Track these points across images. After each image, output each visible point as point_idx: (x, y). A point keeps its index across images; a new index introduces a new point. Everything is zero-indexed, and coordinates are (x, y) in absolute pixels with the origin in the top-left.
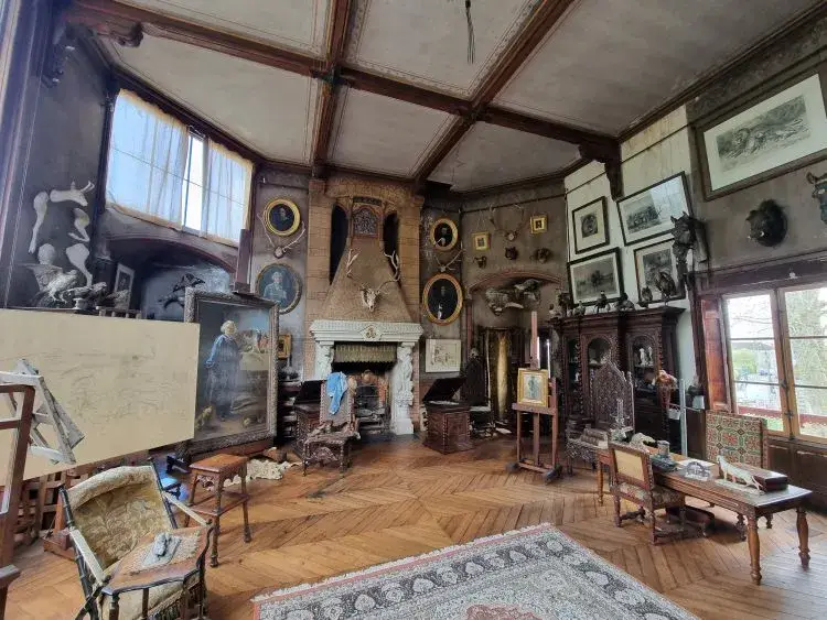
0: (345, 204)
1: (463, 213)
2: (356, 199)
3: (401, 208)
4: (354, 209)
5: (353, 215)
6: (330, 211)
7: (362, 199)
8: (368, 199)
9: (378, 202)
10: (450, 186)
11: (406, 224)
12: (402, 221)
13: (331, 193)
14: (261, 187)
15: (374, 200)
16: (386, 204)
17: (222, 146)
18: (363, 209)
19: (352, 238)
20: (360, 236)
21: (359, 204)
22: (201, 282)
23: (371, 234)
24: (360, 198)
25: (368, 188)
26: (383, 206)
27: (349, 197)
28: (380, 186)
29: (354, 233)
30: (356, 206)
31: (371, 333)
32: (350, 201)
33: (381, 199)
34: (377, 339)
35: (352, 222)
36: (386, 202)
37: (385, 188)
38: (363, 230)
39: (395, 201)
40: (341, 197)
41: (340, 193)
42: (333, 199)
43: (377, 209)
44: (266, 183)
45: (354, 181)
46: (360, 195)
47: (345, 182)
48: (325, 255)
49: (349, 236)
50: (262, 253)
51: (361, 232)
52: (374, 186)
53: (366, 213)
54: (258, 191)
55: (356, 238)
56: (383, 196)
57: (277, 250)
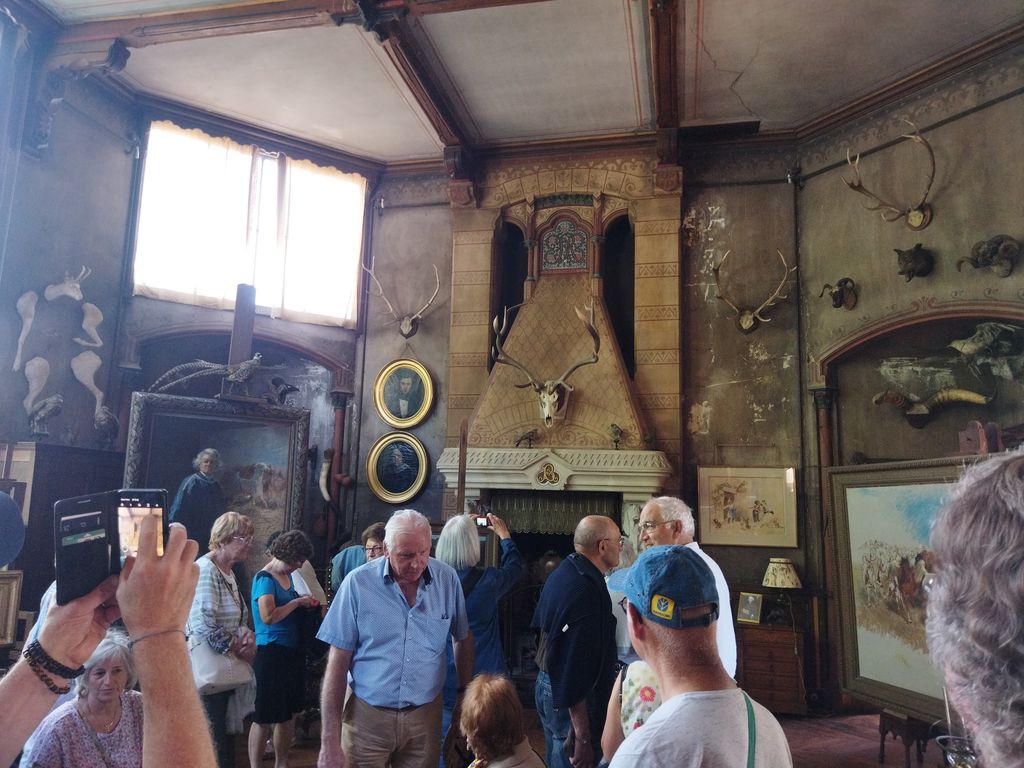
0: (519, 214)
1: (799, 182)
2: (539, 203)
3: (635, 203)
4: (539, 221)
5: (538, 236)
6: (490, 235)
7: (552, 199)
8: (565, 197)
9: (586, 199)
10: (757, 124)
11: (646, 234)
12: (638, 227)
13: (493, 201)
14: (381, 215)
15: (578, 196)
16: (603, 198)
17: (307, 161)
18: (554, 221)
19: (535, 283)
20: (550, 275)
21: (546, 213)
22: (293, 389)
23: (575, 266)
24: (549, 197)
25: (563, 174)
26: (597, 205)
27: (525, 200)
28: (588, 165)
29: (539, 271)
30: (542, 216)
31: (548, 473)
32: (530, 210)
33: (591, 190)
34: (559, 486)
35: (536, 249)
36: (602, 194)
37: (600, 166)
38: (559, 261)
39: (623, 189)
40: (512, 205)
41: (508, 197)
42: (494, 211)
43: (585, 213)
44: (386, 207)
45: (536, 168)
46: (547, 193)
47: (519, 172)
48: (480, 321)
49: (528, 278)
50: (382, 331)
51: (555, 267)
52: (578, 168)
53: (564, 225)
54: (376, 224)
55: (543, 280)
56: (595, 185)
57: (404, 323)
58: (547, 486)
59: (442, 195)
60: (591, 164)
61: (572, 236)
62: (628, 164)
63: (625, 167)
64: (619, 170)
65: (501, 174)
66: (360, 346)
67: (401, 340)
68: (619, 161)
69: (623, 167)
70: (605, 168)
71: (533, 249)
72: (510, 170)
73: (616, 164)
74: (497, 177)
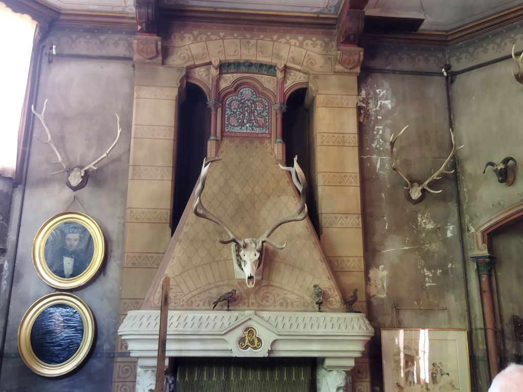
0: (203, 77)
2: (224, 67)
3: (316, 77)
4: (223, 85)
5: (221, 98)
7: (237, 66)
8: (250, 65)
9: (270, 69)
10: (420, 22)
12: (319, 100)
13: (178, 59)
14: (50, 62)
15: (261, 65)
16: (286, 69)
18: (237, 87)
19: (218, 143)
20: (233, 137)
23: (257, 130)
24: (234, 63)
25: (248, 43)
26: (280, 75)
27: (210, 63)
28: (272, 38)
29: (222, 132)
30: (226, 81)
31: (250, 338)
32: (214, 72)
33: (274, 61)
34: (262, 353)
35: (219, 110)
36: (285, 67)
37: (283, 40)
38: (242, 124)
39: (305, 64)
40: (196, 67)
41: (193, 57)
42: (179, 69)
43: (268, 82)
44: (57, 55)
45: (222, 34)
46: (231, 58)
47: (204, 37)
48: (162, 176)
49: (212, 138)
50: (45, 181)
51: (237, 130)
52: (262, 39)
53: (246, 92)
54: (44, 72)
55: (226, 141)
56: (278, 57)
57: (72, 174)
58: (249, 353)
59: (121, 51)
60: (275, 37)
61: (254, 102)
62: (309, 42)
63: (307, 44)
64: (301, 46)
65: (187, 36)
66: (17, 198)
67: (68, 193)
68: (301, 38)
69: (304, 44)
70: (288, 43)
71: (216, 110)
72: (196, 33)
73: (298, 40)
74: (182, 38)
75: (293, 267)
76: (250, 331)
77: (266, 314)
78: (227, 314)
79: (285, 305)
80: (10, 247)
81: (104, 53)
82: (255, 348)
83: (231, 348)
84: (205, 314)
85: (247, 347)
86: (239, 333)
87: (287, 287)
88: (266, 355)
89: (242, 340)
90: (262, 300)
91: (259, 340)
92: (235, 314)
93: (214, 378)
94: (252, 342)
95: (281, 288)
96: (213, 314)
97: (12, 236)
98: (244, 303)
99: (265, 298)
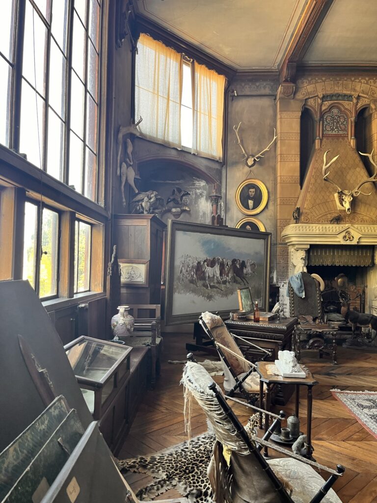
0: (313, 104)
2: (324, 98)
3: (374, 100)
4: (323, 108)
5: (322, 117)
6: (300, 114)
7: (331, 97)
8: (338, 96)
9: (349, 97)
13: (300, 96)
15: (345, 95)
17: (204, 66)
18: (331, 107)
19: (321, 140)
20: (328, 136)
21: (327, 104)
23: (341, 132)
24: (330, 95)
25: (338, 83)
26: (355, 101)
27: (317, 96)
28: (351, 79)
29: (323, 134)
30: (325, 105)
31: (348, 236)
32: (320, 101)
33: (353, 93)
34: (354, 242)
35: (321, 122)
36: (359, 96)
37: (357, 81)
38: (333, 130)
39: (369, 94)
40: (309, 98)
41: (308, 93)
42: (301, 101)
43: (348, 105)
45: (324, 79)
46: (329, 93)
47: (314, 81)
48: (295, 160)
49: (317, 138)
50: (235, 163)
51: (330, 133)
52: (346, 80)
53: (335, 111)
54: (230, 103)
55: (325, 139)
56: (355, 90)
57: (249, 160)
58: (348, 243)
59: (267, 91)
60: (353, 79)
61: (339, 117)
62: (372, 81)
63: (371, 82)
64: (367, 83)
65: (305, 81)
66: (224, 172)
67: (247, 169)
68: (367, 79)
69: (369, 82)
70: (360, 82)
71: (320, 123)
72: (310, 79)
73: (366, 80)
74: (303, 83)
75: (366, 204)
76: (349, 233)
77: (356, 226)
78: (337, 226)
79: (363, 221)
80: (223, 195)
81: (259, 93)
82: (351, 241)
83: (340, 240)
84: (327, 226)
85: (347, 240)
86: (344, 234)
87: (363, 213)
88: (356, 244)
89: (345, 237)
90: (352, 220)
91: (353, 237)
92: (341, 226)
93: (327, 254)
94: (350, 238)
95: (360, 214)
96: (331, 226)
97: (223, 191)
98: (344, 221)
99: (354, 218)
